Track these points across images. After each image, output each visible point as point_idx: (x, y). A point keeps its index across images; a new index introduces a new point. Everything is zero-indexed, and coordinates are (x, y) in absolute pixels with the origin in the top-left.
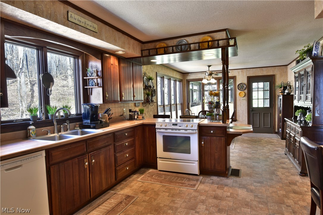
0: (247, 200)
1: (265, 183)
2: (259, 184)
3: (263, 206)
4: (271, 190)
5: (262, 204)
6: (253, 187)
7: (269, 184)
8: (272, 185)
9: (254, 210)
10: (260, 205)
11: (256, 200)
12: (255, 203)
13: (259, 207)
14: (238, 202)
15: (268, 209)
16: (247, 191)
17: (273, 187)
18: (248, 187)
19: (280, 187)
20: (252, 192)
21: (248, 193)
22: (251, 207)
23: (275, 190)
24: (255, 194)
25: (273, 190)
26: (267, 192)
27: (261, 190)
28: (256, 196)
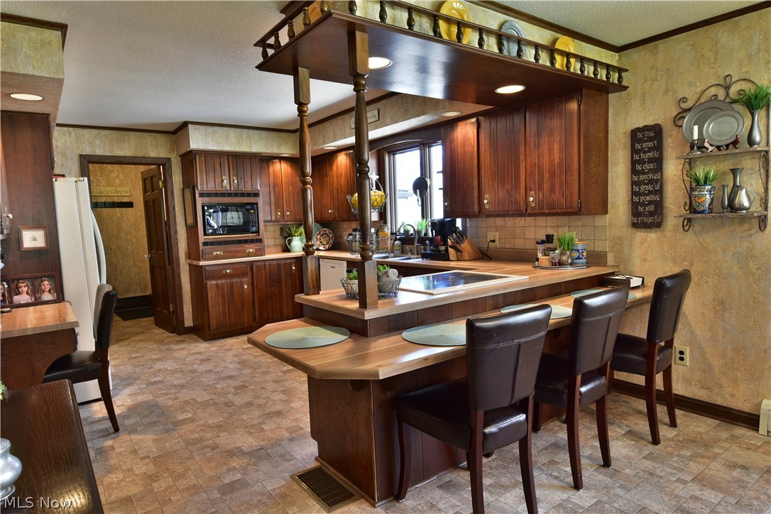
0: (226, 434)
1: (216, 495)
2: (227, 481)
3: (192, 437)
4: (190, 480)
5: (196, 439)
6: (235, 464)
7: (204, 495)
8: (192, 495)
9: (203, 426)
10: (197, 435)
11: (209, 442)
12: (209, 435)
13: (198, 432)
14: (236, 423)
15: (181, 436)
16: (240, 449)
17: (188, 489)
18: (246, 460)
19: (170, 500)
20: (229, 451)
21: (234, 446)
22: (210, 426)
23: (182, 484)
24: (219, 450)
25: (185, 482)
26: (197, 466)
27: (213, 465)
28: (214, 449)
